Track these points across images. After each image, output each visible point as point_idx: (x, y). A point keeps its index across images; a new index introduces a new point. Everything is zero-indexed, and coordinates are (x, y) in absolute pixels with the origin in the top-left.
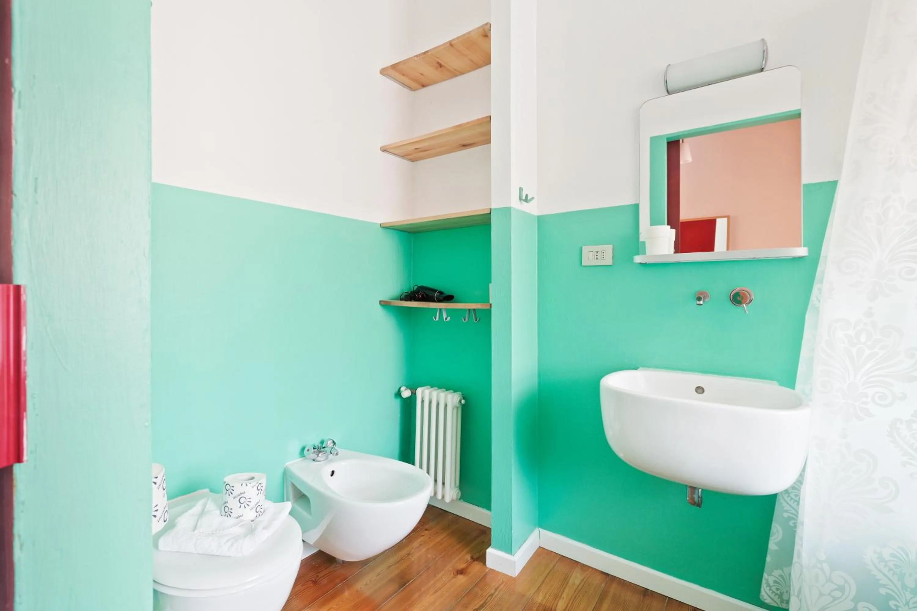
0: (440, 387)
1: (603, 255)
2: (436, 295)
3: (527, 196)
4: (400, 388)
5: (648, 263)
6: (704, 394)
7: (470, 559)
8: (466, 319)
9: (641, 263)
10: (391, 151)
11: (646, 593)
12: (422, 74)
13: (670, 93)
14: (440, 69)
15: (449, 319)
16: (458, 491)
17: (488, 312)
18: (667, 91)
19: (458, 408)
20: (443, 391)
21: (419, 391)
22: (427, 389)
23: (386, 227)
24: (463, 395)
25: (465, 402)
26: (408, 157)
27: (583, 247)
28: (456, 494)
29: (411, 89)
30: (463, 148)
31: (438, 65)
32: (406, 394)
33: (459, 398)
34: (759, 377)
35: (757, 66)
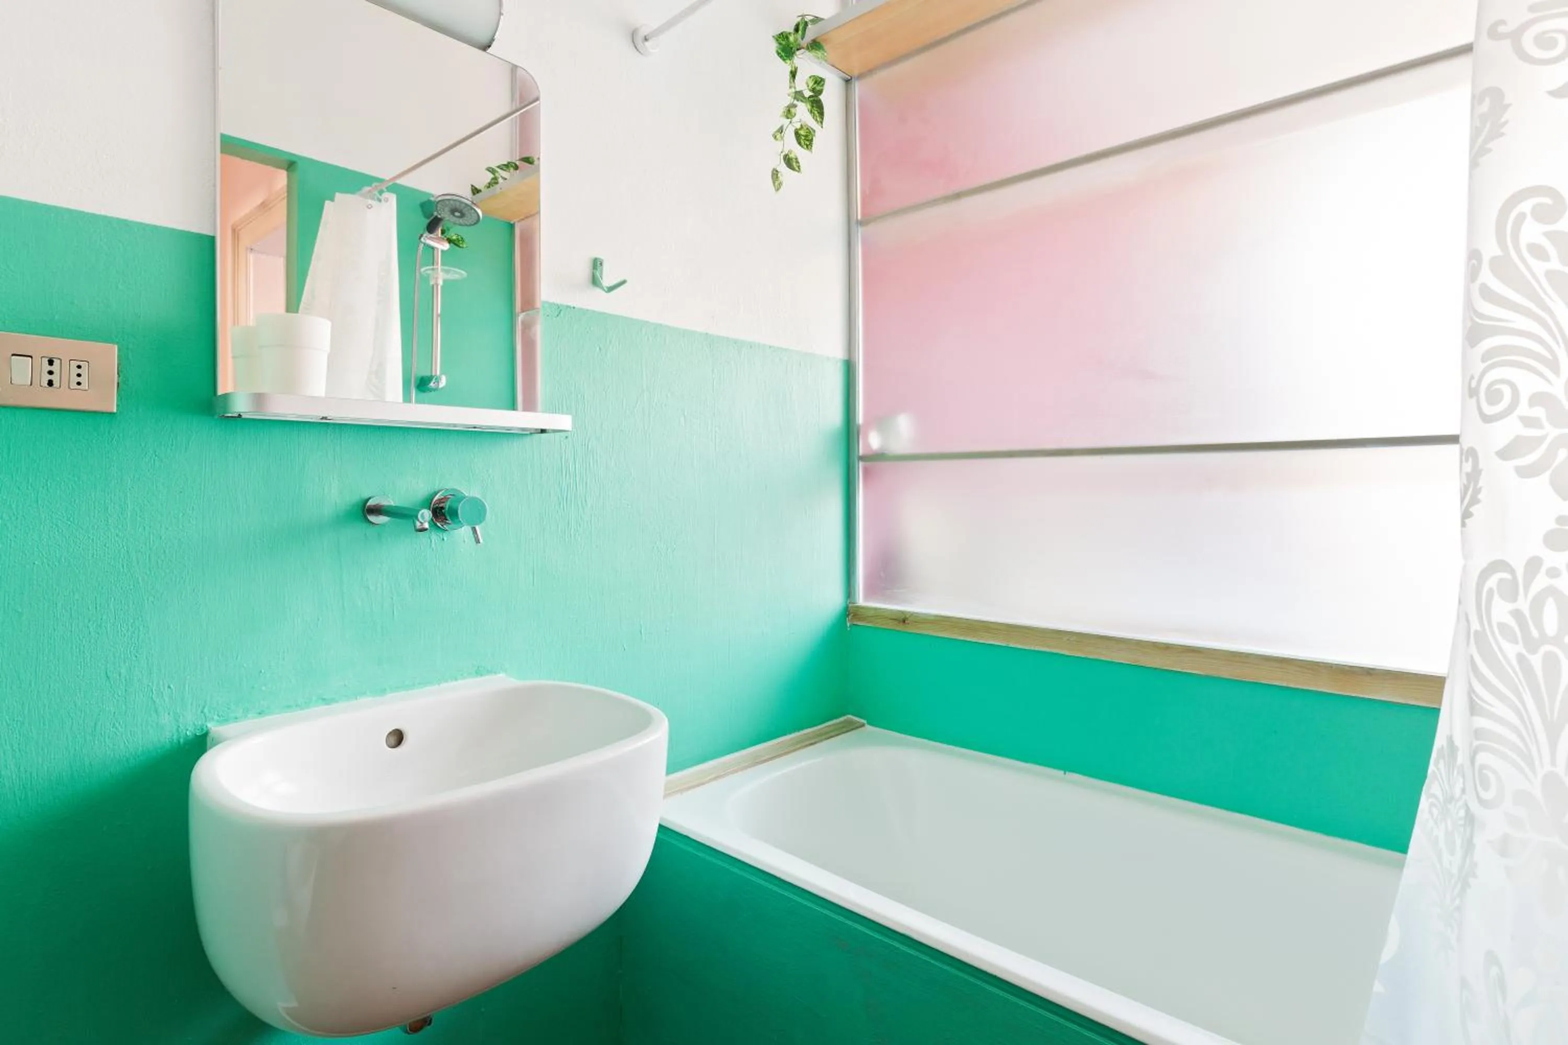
1: (78, 374)
6: (404, 743)
34: (479, 672)
35: (484, 38)
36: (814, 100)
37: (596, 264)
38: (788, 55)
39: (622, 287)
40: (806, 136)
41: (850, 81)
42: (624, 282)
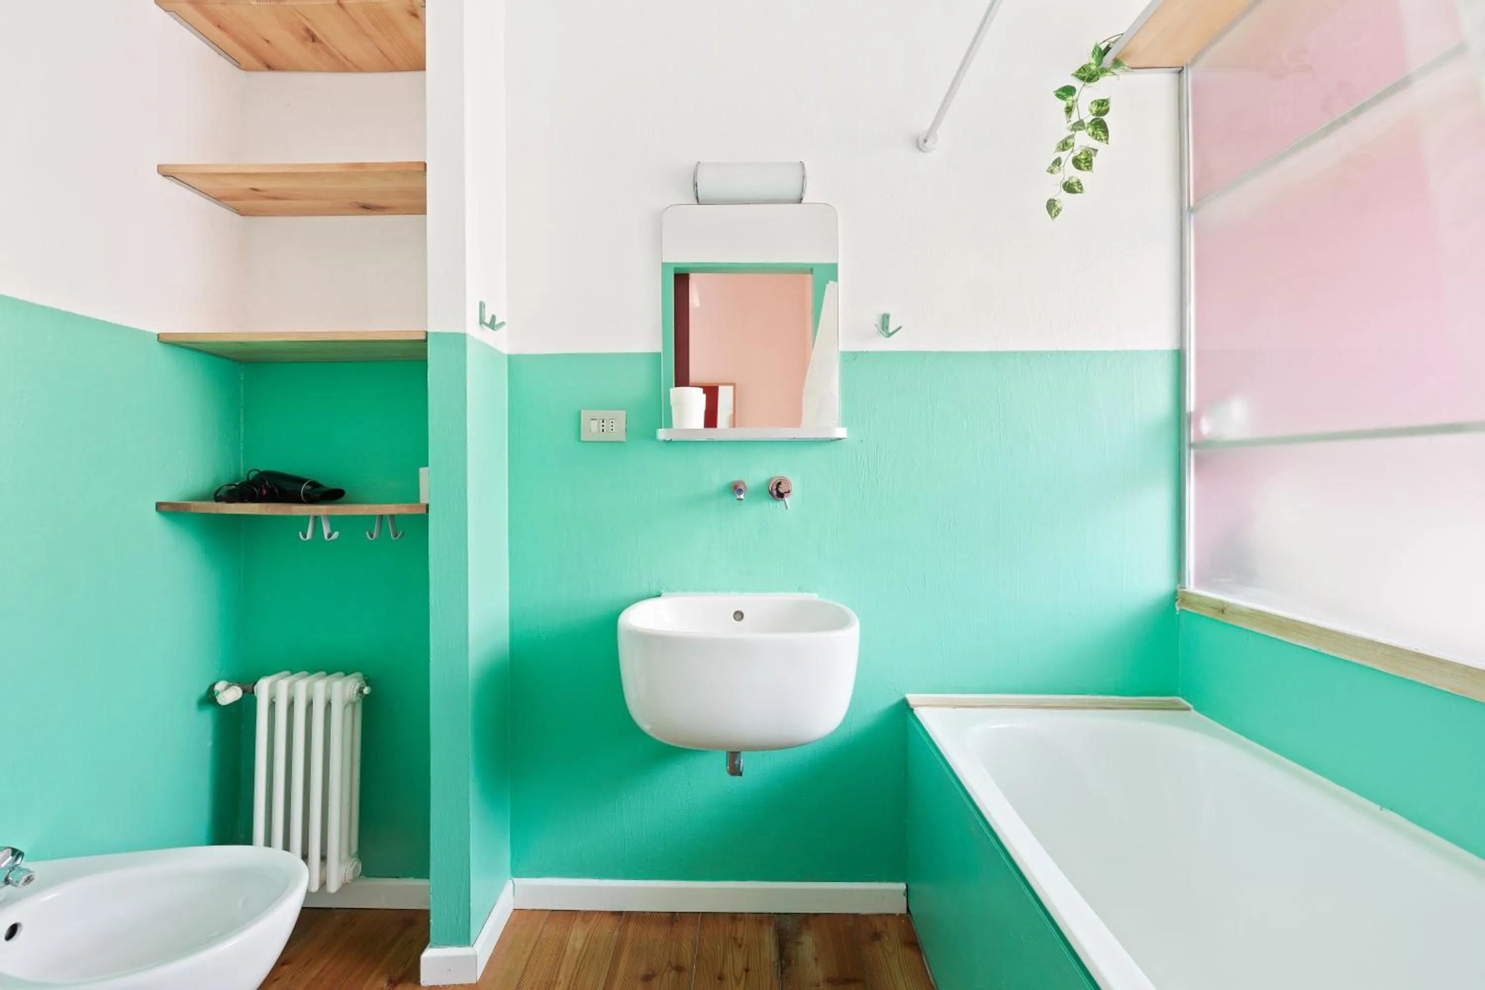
0: (312, 670)
1: (612, 426)
2: (302, 489)
3: (493, 318)
4: (213, 685)
5: (673, 440)
6: (743, 621)
7: (388, 985)
8: (375, 535)
9: (665, 441)
10: (188, 180)
11: (674, 919)
12: (268, 41)
13: (700, 203)
14: (310, 44)
15: (336, 535)
16: (356, 863)
17: (421, 520)
18: (697, 198)
19: (354, 704)
20: (320, 678)
21: (263, 688)
22: (283, 678)
23: (168, 341)
24: (364, 676)
25: (370, 691)
26: (232, 203)
27: (582, 412)
28: (352, 869)
29: (238, 64)
30: (365, 211)
31: (305, 35)
32: (229, 695)
33: (358, 684)
34: (800, 590)
35: (796, 195)
36: (1096, 123)
37: (885, 318)
38: (1069, 93)
39: (900, 331)
40: (1086, 159)
41: (1183, 71)
42: (900, 328)
